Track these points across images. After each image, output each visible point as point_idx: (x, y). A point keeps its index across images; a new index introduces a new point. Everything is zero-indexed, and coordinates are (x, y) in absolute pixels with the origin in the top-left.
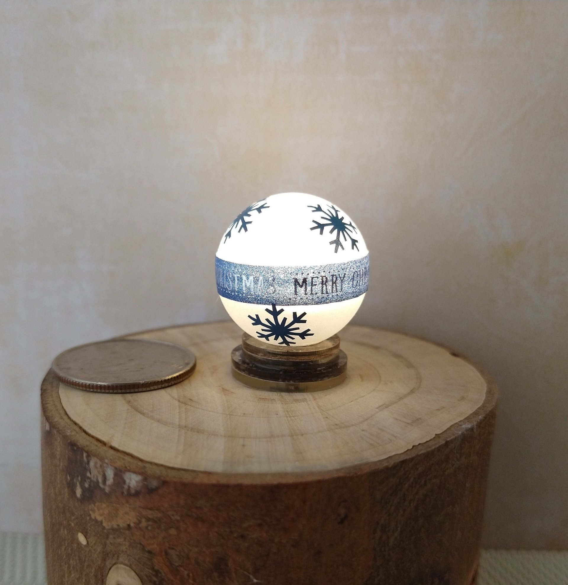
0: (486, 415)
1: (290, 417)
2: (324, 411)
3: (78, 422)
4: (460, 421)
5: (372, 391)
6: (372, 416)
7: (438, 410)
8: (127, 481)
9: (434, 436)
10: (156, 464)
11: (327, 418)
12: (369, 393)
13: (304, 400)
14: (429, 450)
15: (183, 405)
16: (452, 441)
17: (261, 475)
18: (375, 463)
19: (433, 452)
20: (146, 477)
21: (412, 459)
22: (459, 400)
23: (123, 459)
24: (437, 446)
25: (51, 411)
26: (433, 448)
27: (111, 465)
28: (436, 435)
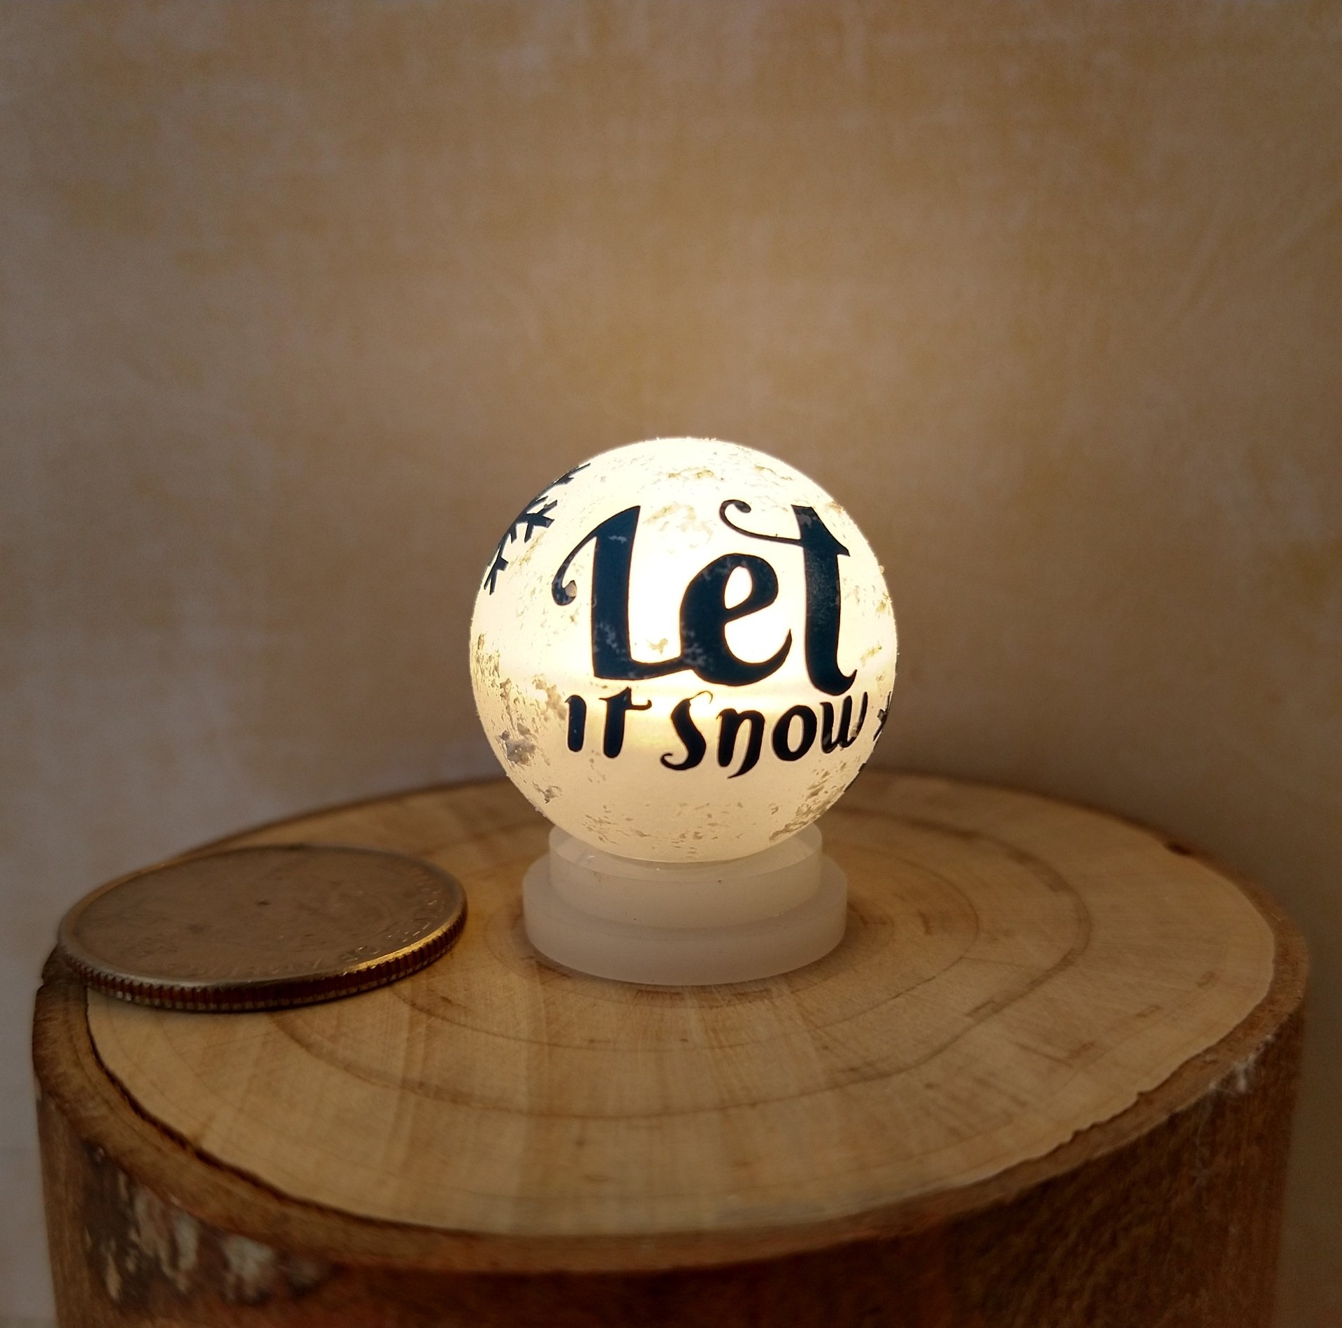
0: (1282, 1027)
1: (721, 1047)
2: (819, 1028)
3: (121, 1074)
4: (1208, 1051)
5: (953, 964)
6: (956, 1038)
7: (1141, 1015)
8: (234, 1261)
9: (1133, 1099)
10: (321, 1209)
11: (826, 1048)
12: (945, 970)
13: (764, 993)
14: (1123, 1142)
15: (424, 1016)
16: (1186, 1115)
17: (625, 1241)
18: (965, 1191)
19: (1134, 1147)
20: (284, 1252)
21: (1073, 1175)
22: (1200, 985)
23: (229, 1193)
24: (1145, 1130)
25: (55, 1042)
26: (1134, 1137)
27: (189, 1213)
28: (1141, 1094)
